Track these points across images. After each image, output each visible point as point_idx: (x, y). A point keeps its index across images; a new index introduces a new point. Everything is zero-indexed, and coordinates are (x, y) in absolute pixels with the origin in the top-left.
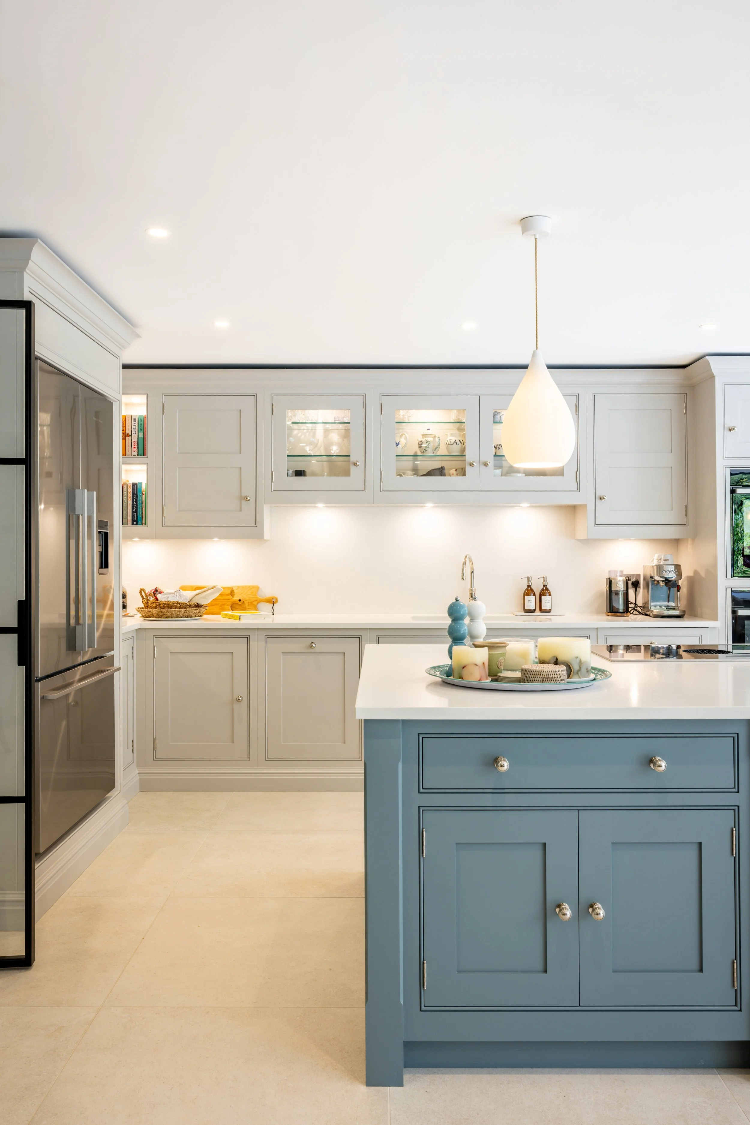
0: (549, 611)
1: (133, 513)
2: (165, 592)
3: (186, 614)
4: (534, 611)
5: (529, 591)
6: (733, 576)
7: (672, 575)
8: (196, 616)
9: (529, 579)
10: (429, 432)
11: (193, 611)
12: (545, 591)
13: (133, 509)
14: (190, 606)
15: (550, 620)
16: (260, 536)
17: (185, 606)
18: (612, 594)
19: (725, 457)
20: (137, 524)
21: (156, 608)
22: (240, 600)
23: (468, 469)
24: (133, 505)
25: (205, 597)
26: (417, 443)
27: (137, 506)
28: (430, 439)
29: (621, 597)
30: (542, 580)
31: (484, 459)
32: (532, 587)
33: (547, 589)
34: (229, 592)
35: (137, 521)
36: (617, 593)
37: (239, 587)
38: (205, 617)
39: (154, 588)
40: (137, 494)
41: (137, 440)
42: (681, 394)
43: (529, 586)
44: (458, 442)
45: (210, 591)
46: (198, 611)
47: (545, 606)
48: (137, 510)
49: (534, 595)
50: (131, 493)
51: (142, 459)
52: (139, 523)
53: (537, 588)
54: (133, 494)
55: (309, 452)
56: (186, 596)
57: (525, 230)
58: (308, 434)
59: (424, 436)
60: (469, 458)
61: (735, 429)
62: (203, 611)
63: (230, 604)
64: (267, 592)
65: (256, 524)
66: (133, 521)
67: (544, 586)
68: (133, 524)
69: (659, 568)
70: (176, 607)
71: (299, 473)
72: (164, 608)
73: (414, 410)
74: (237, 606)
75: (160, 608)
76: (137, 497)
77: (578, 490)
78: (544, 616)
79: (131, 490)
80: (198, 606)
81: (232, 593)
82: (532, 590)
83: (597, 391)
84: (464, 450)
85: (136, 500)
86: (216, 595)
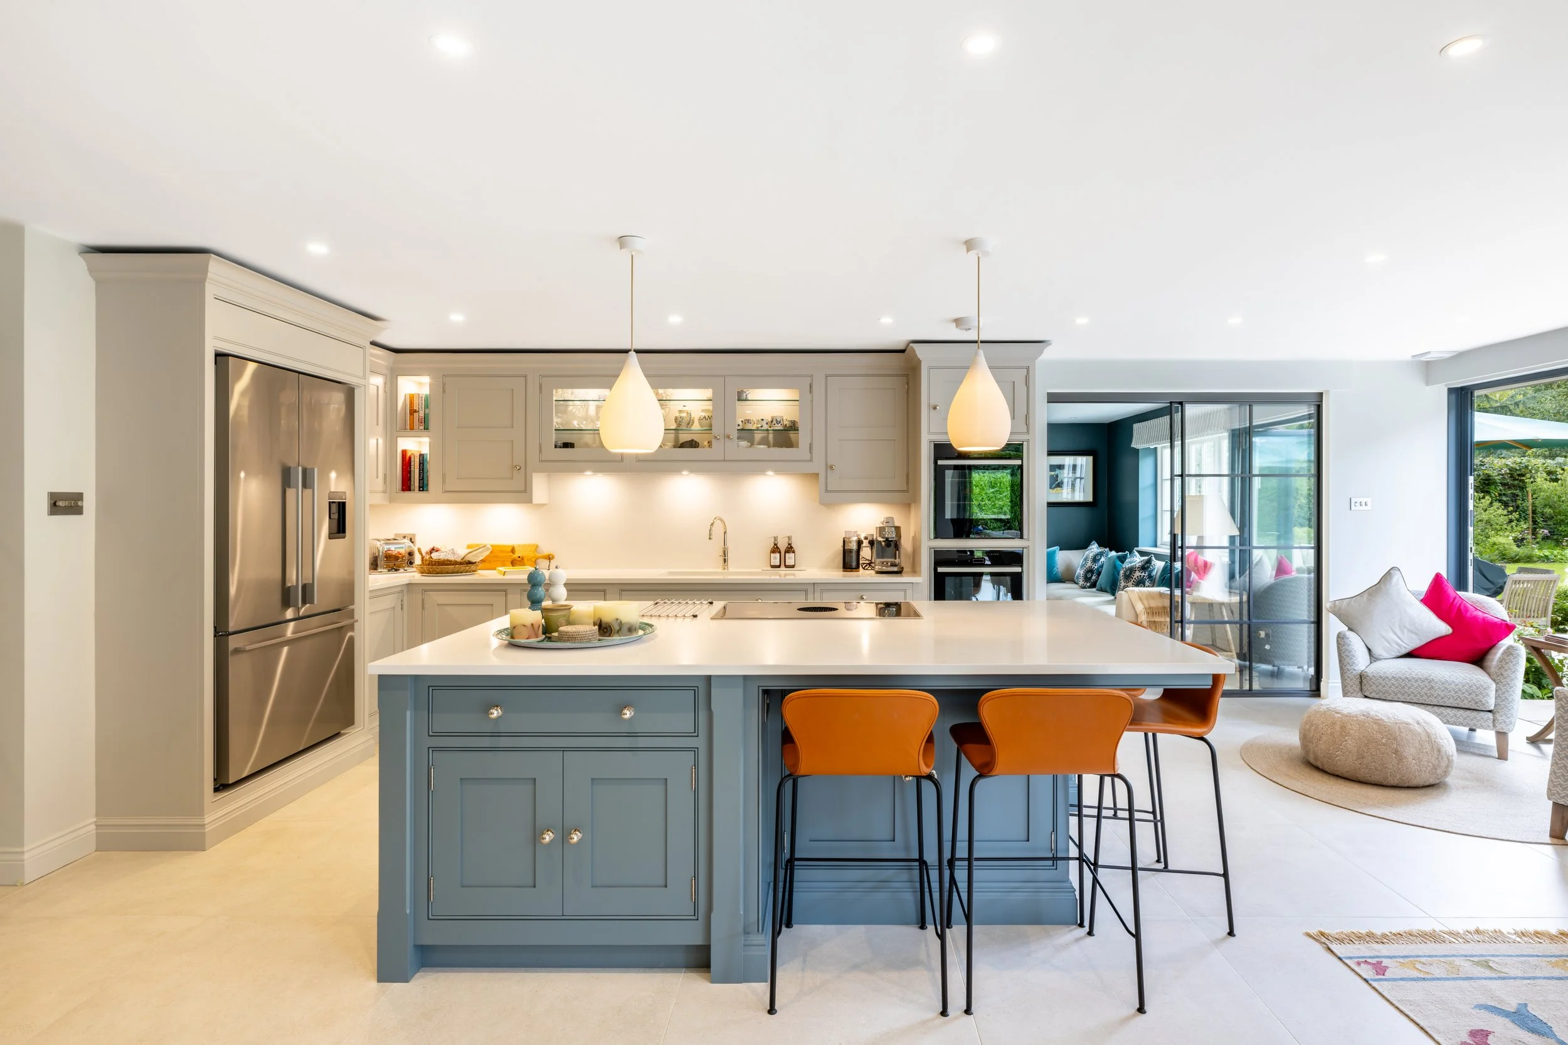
0: (793, 566)
1: (420, 480)
2: (443, 549)
3: (456, 570)
4: (779, 566)
5: (775, 549)
6: (936, 537)
7: (892, 535)
8: (466, 572)
9: (776, 539)
10: (685, 409)
11: (462, 567)
12: (790, 549)
13: (420, 477)
14: (461, 563)
15: (794, 575)
16: (529, 500)
17: (455, 563)
18: (846, 552)
19: (929, 433)
20: (423, 490)
21: (429, 565)
22: (519, 557)
23: (714, 442)
24: (420, 473)
25: (475, 556)
26: (674, 418)
27: (423, 473)
28: (684, 415)
29: (854, 555)
30: (787, 539)
31: (728, 432)
32: (778, 545)
33: (792, 547)
34: (510, 549)
35: (423, 487)
36: (851, 551)
37: (519, 545)
38: (479, 571)
39: (432, 547)
40: (423, 464)
41: (423, 416)
42: (902, 375)
43: (775, 544)
44: (707, 417)
45: (481, 550)
46: (468, 568)
47: (790, 562)
48: (423, 477)
49: (780, 552)
50: (418, 462)
51: (425, 433)
52: (425, 489)
53: (783, 546)
54: (420, 463)
55: (577, 426)
56: (461, 552)
57: (622, 246)
58: (581, 409)
59: (680, 411)
60: (715, 431)
61: (938, 407)
62: (473, 567)
63: (510, 560)
64: (546, 550)
65: (525, 491)
66: (420, 487)
67: (789, 544)
68: (420, 490)
69: (881, 530)
70: (447, 565)
71: (567, 445)
72: (435, 565)
73: (671, 389)
74: (518, 562)
75: (432, 565)
76: (423, 466)
77: (811, 460)
78: (789, 571)
79: (418, 460)
80: (470, 563)
81: (513, 551)
82: (778, 548)
83: (829, 373)
84: (711, 426)
85: (423, 469)
86: (488, 553)
